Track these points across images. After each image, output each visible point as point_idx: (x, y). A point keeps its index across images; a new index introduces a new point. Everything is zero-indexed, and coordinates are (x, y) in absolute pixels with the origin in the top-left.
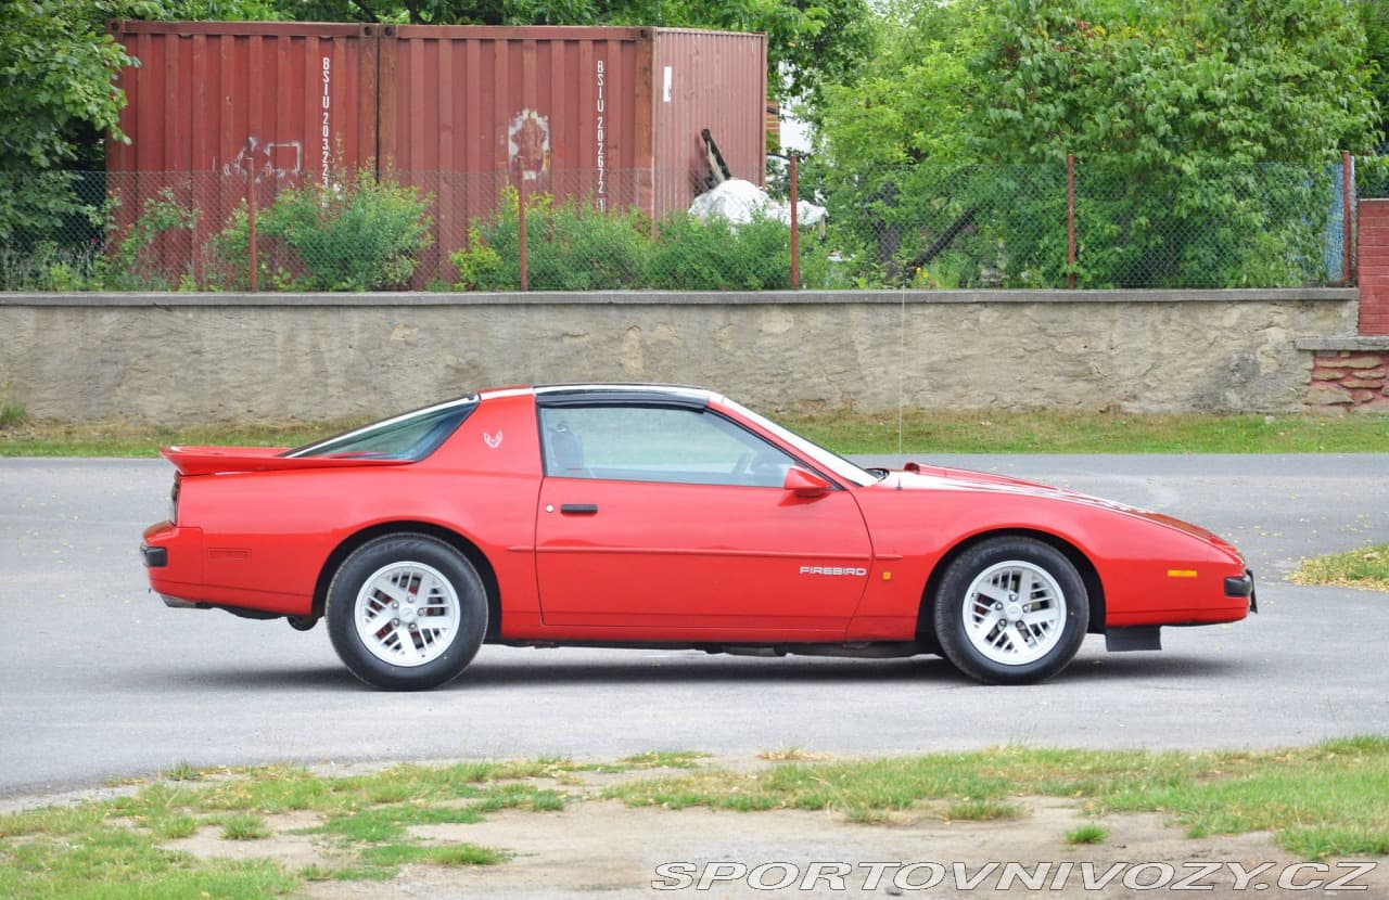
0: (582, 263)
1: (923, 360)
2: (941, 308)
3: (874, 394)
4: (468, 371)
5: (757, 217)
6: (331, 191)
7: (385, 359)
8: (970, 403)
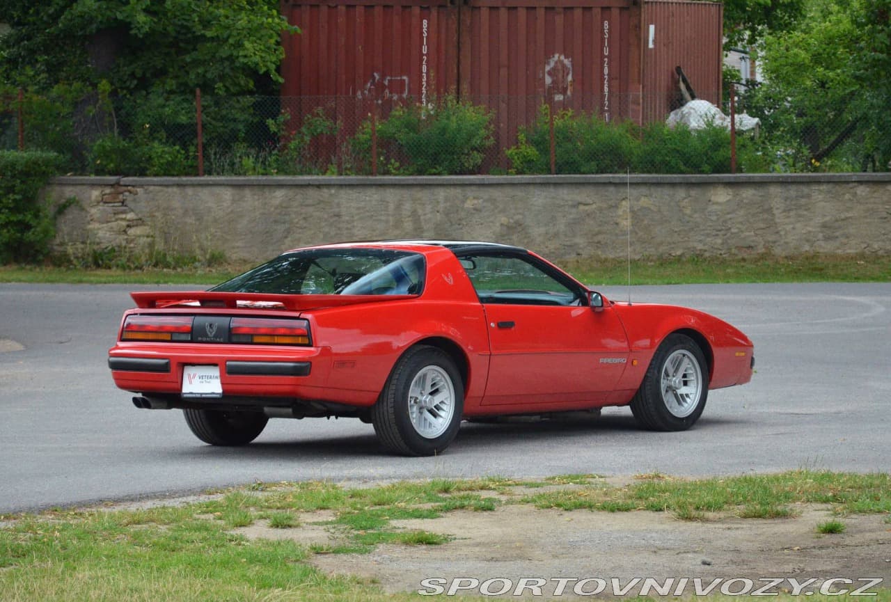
0: (593, 156)
1: (819, 220)
2: (830, 186)
3: (786, 243)
4: (515, 228)
5: (709, 124)
6: (427, 108)
7: (460, 220)
8: (850, 248)
